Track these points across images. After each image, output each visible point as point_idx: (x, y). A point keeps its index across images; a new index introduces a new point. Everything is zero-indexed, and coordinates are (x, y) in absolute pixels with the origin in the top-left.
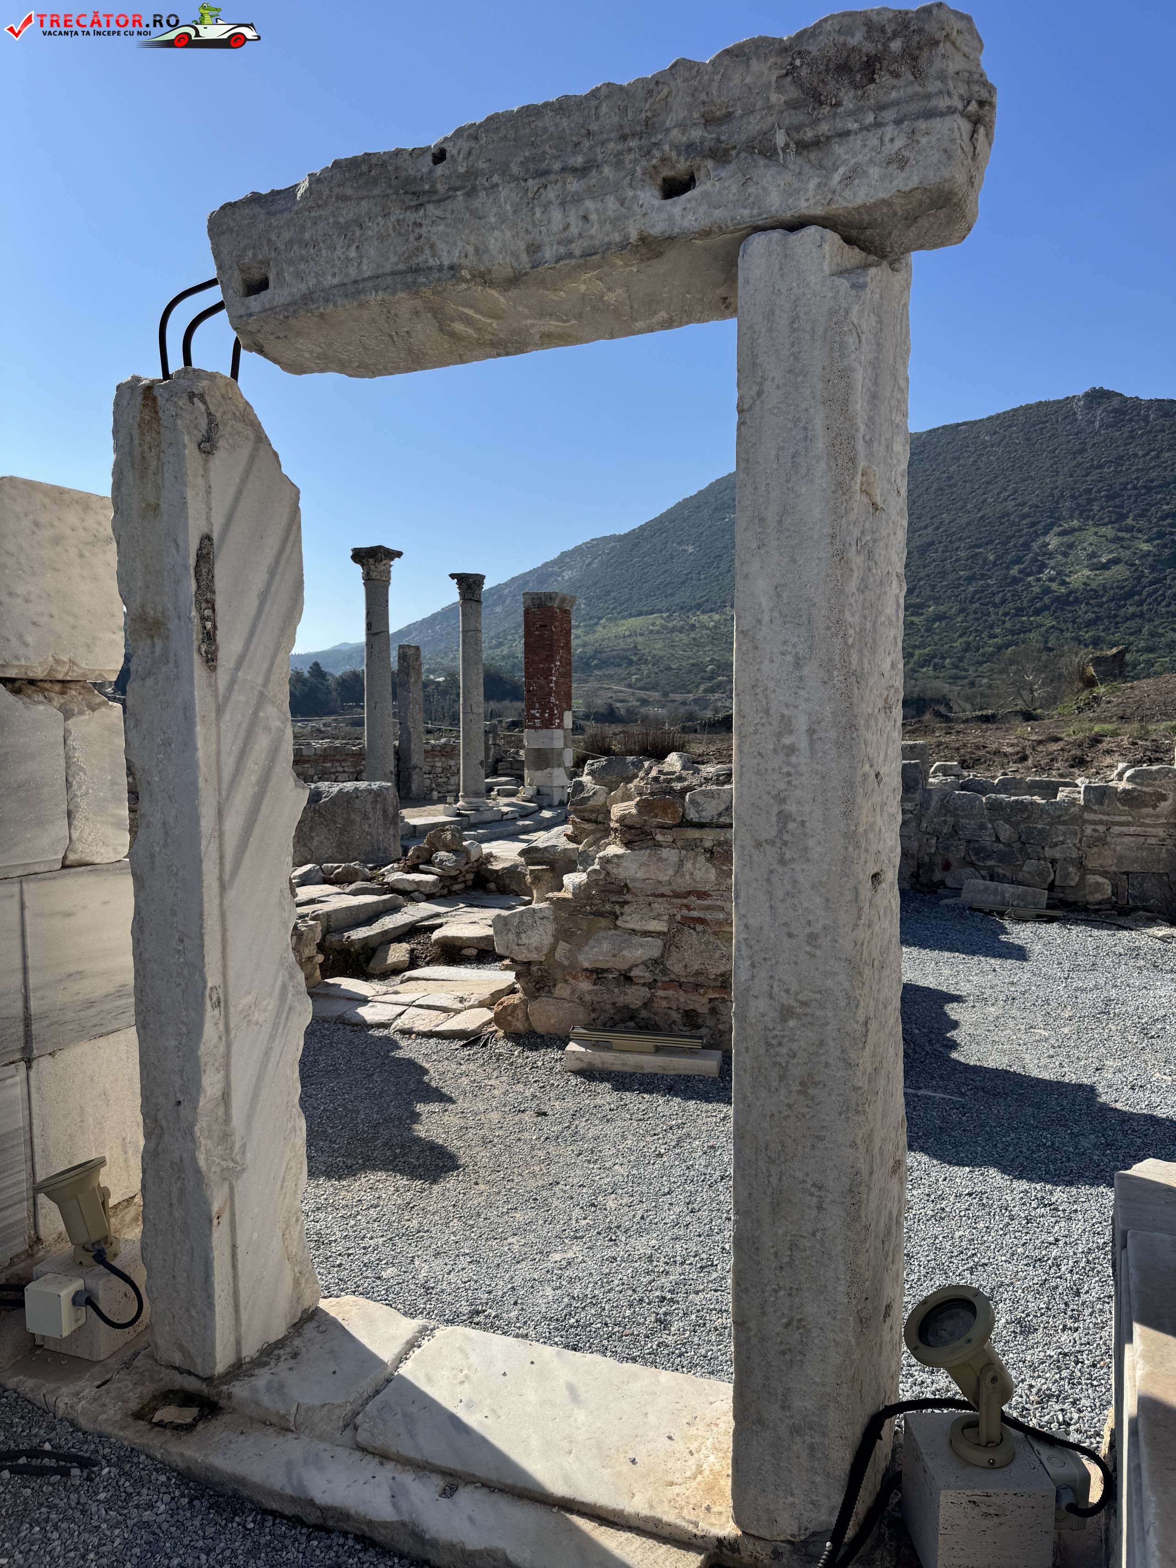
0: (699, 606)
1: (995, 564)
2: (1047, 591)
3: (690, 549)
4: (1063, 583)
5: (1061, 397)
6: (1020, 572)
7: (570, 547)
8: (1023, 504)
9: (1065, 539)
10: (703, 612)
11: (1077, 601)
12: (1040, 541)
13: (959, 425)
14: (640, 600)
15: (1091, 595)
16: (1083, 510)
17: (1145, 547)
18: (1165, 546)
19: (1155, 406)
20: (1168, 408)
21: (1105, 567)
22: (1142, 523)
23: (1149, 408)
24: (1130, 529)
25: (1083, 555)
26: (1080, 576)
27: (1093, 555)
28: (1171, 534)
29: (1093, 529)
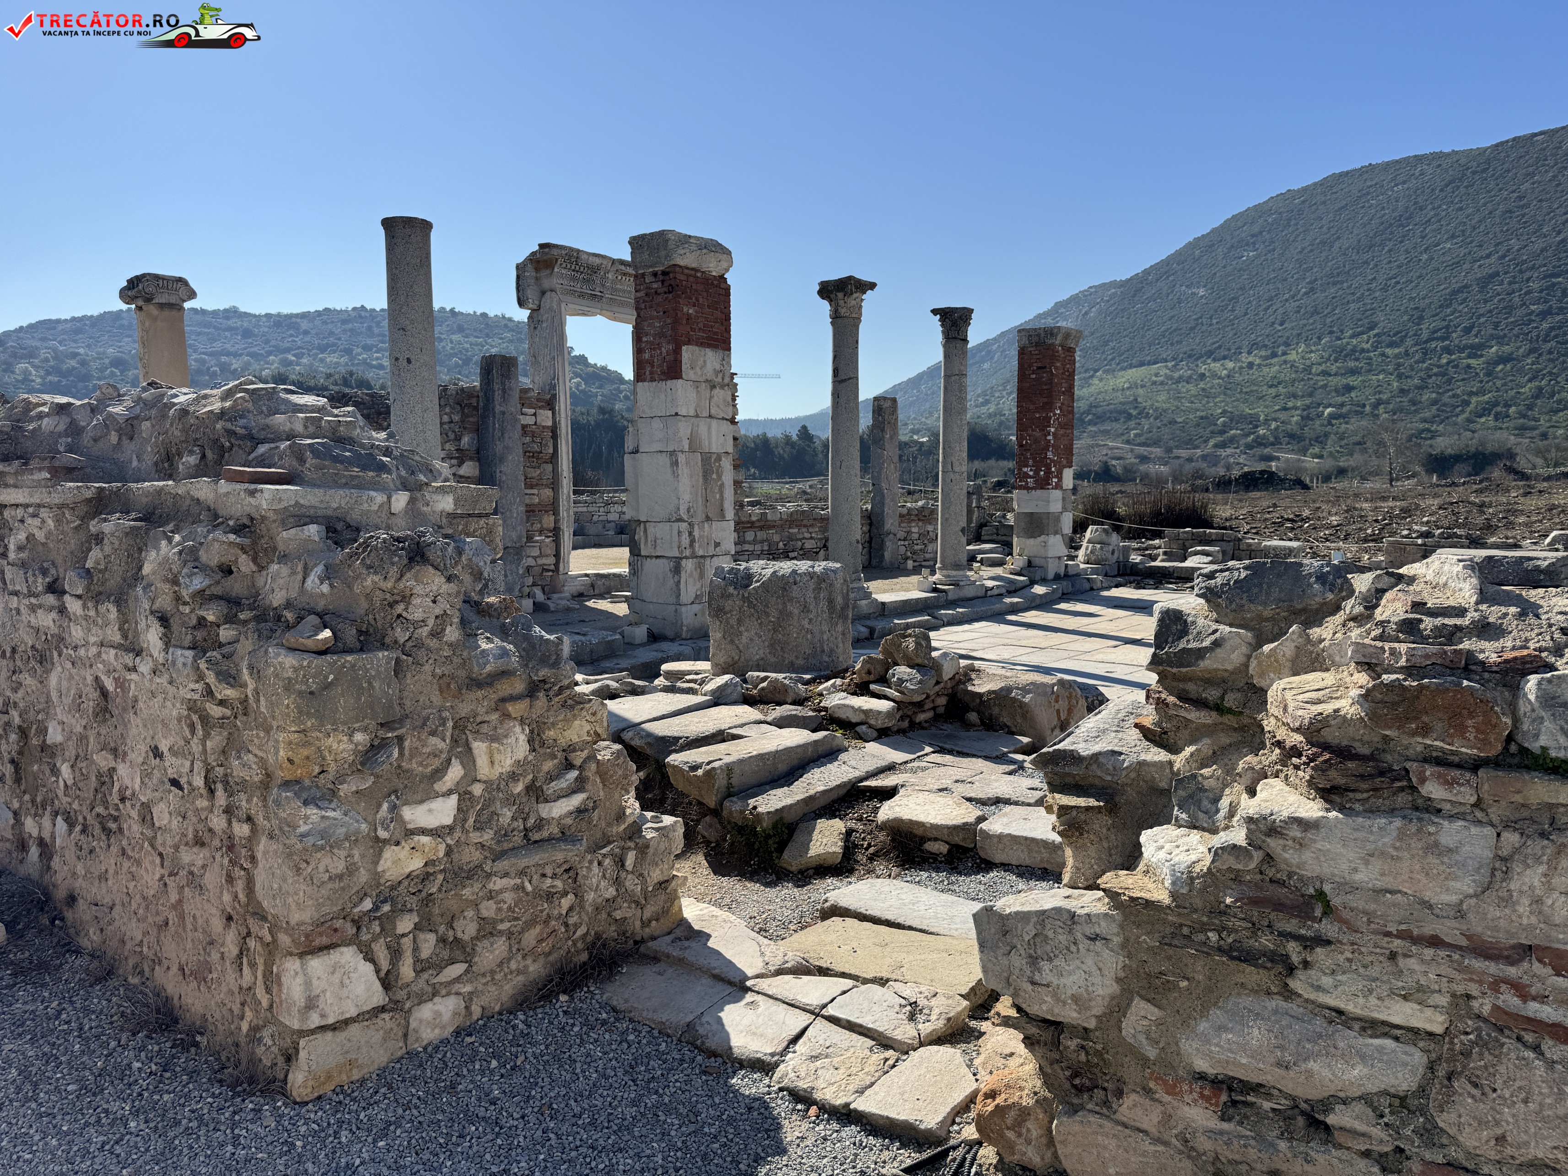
0: (1209, 354)
3: (1201, 292)
7: (1065, 296)
10: (1215, 360)
14: (1142, 350)
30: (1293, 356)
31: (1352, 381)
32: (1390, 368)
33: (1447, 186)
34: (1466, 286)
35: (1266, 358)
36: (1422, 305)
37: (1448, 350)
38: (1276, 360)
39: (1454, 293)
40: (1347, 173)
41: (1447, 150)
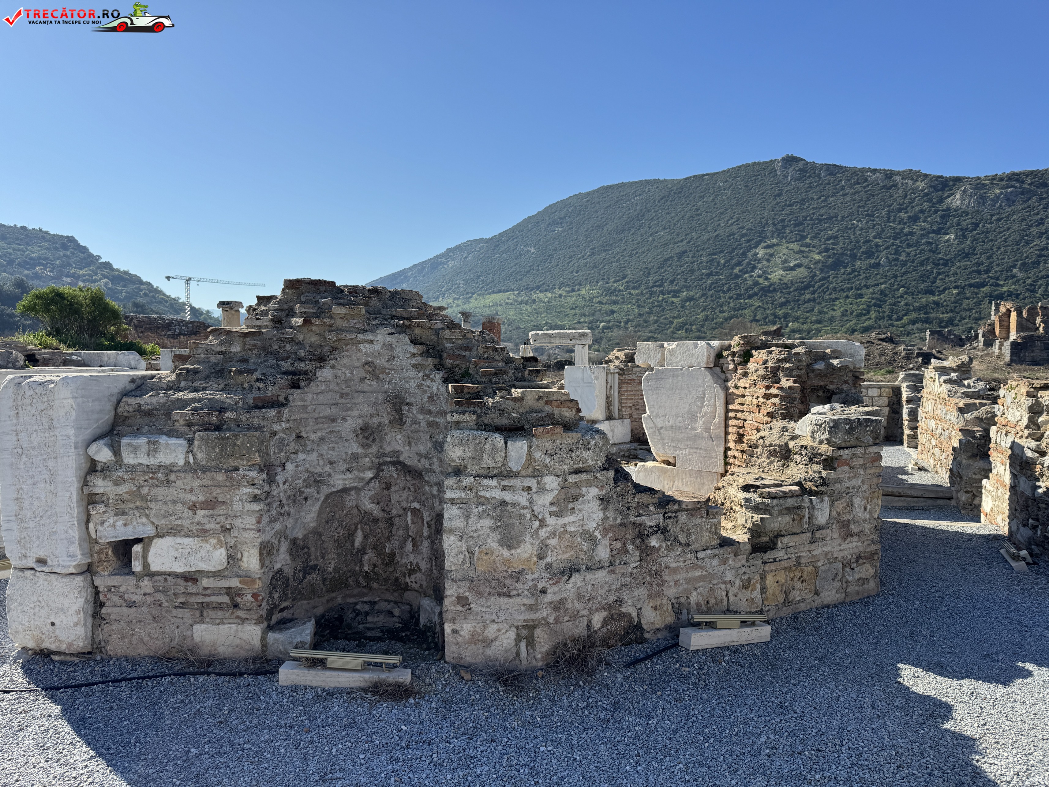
0: (538, 288)
1: (724, 266)
2: (757, 283)
3: (533, 250)
4: (767, 279)
5: (768, 160)
6: (740, 271)
7: (453, 245)
8: (743, 228)
9: (769, 251)
10: (541, 292)
11: (775, 290)
12: (753, 252)
13: (704, 175)
14: (499, 282)
15: (784, 286)
16: (780, 233)
17: (817, 257)
18: (829, 257)
19: (825, 167)
20: (833, 170)
21: (792, 269)
22: (816, 242)
23: (821, 169)
24: (808, 245)
25: (779, 261)
26: (777, 275)
27: (785, 261)
28: (833, 249)
29: (786, 245)
30: (583, 292)
31: (615, 308)
32: (634, 301)
33: (662, 199)
34: (671, 257)
35: (569, 292)
36: (650, 266)
37: (662, 293)
38: (573, 294)
39: (665, 261)
40: (611, 186)
41: (661, 179)
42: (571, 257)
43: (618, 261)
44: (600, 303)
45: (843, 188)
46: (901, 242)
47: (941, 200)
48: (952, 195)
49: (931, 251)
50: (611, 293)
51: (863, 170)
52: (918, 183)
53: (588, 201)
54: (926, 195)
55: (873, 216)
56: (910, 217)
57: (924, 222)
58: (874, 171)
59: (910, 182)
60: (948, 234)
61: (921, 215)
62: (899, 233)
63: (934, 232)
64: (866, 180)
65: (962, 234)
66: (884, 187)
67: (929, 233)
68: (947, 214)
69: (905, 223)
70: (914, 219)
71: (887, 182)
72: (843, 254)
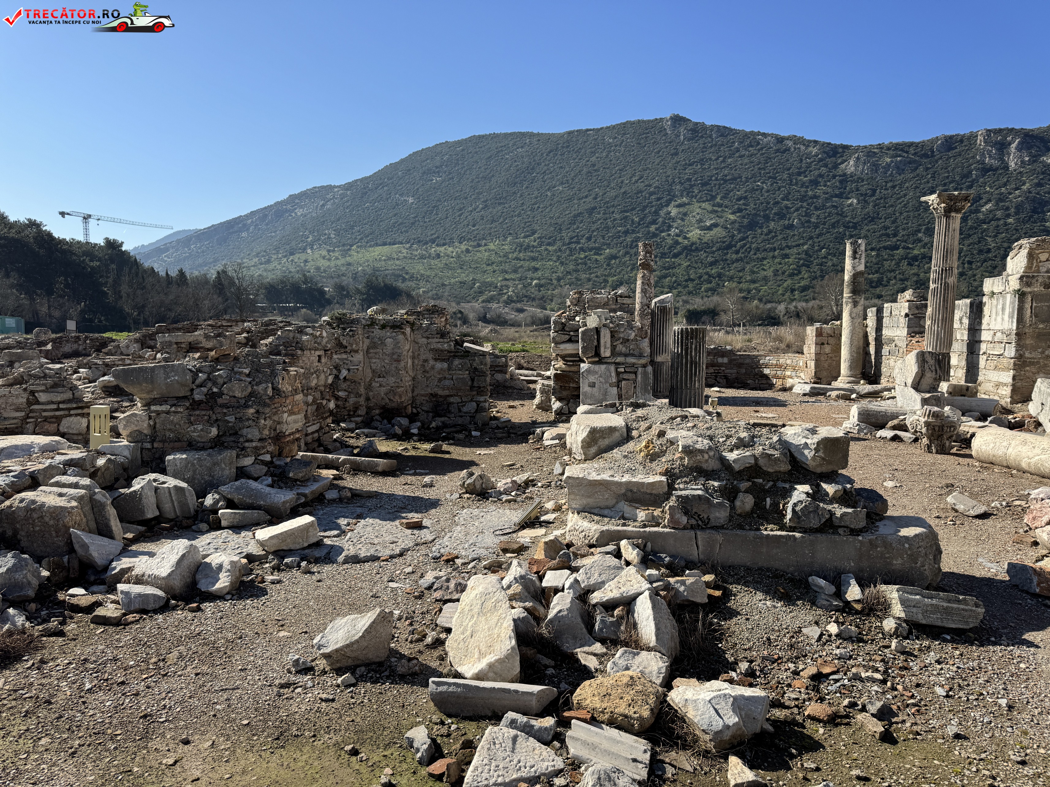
1: (639, 224)
2: (677, 243)
3: (411, 200)
4: (685, 238)
5: (652, 118)
6: (656, 229)
8: (650, 186)
9: (681, 209)
11: (697, 249)
12: (665, 210)
13: (588, 130)
14: (381, 234)
15: (706, 246)
16: (688, 192)
17: (732, 217)
18: (744, 217)
19: (715, 129)
20: (724, 132)
21: (709, 228)
22: (726, 202)
23: (712, 130)
24: (720, 205)
25: (694, 220)
26: (695, 234)
27: (700, 221)
28: (746, 209)
29: (697, 205)
34: (581, 213)
35: (475, 247)
37: (582, 249)
38: (481, 248)
39: (576, 216)
42: (461, 210)
43: (519, 215)
44: (517, 259)
45: (738, 150)
46: (808, 204)
47: (836, 166)
48: (845, 161)
49: (837, 214)
50: (525, 249)
51: (752, 133)
52: (810, 149)
53: (463, 150)
54: (821, 160)
55: (775, 178)
56: (811, 181)
57: (825, 186)
58: (764, 135)
59: (803, 148)
60: (849, 198)
61: (820, 180)
62: (805, 196)
63: (836, 196)
64: (758, 144)
65: (864, 198)
66: (777, 151)
67: (832, 196)
68: (845, 179)
69: (807, 187)
70: (815, 183)
71: (779, 146)
72: (756, 215)
